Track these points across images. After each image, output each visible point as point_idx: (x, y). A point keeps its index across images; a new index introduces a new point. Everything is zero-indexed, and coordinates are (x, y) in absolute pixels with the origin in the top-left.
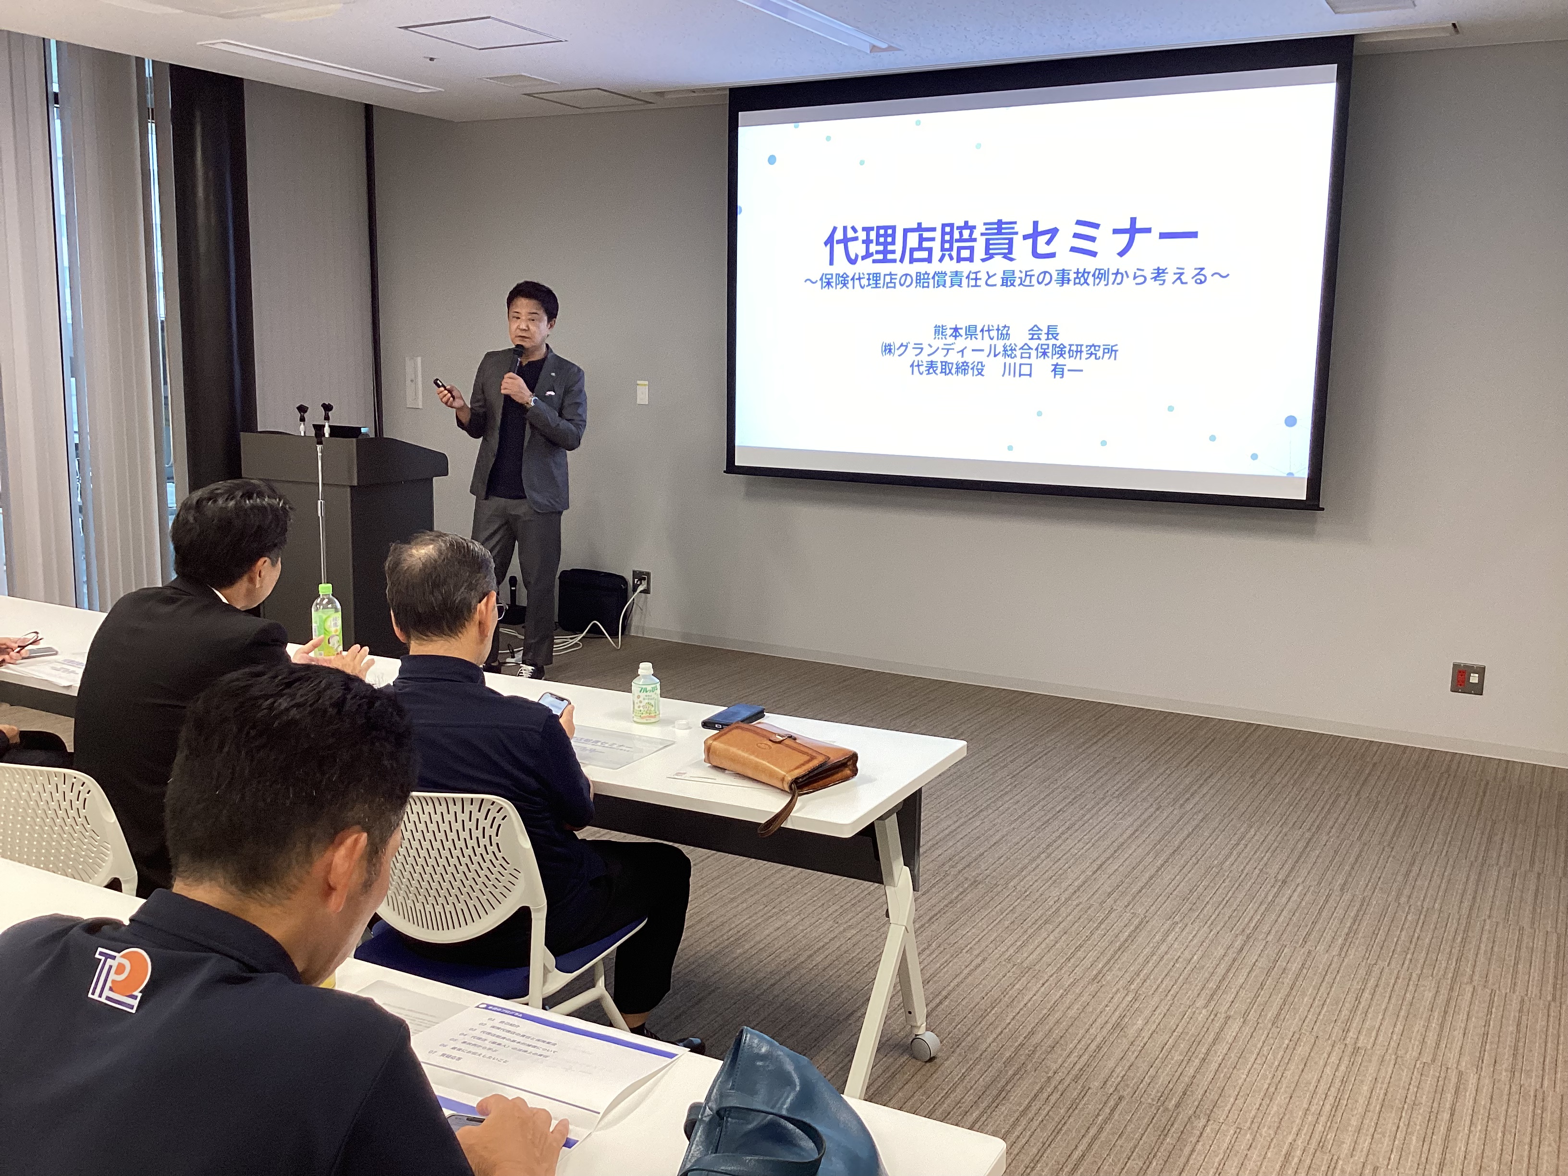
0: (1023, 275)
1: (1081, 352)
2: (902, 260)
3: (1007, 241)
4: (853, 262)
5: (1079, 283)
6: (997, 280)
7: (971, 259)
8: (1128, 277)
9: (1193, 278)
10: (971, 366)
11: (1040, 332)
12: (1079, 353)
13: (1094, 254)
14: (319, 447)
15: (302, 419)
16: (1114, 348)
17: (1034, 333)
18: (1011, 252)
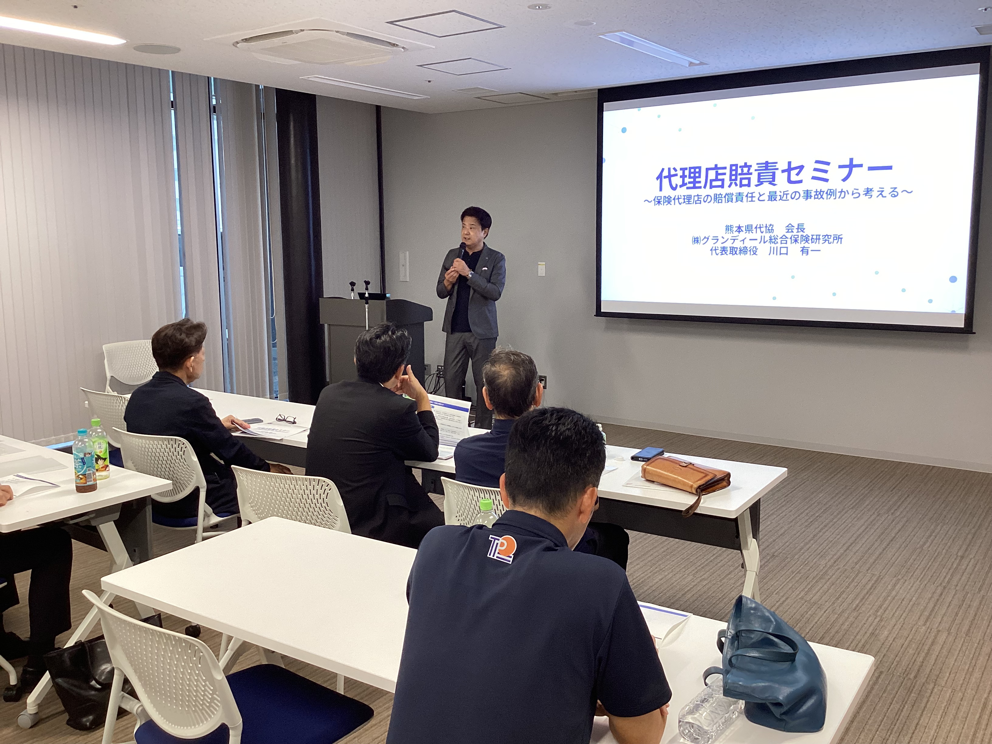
0: (782, 194)
1: (819, 239)
2: (705, 187)
3: (771, 174)
4: (674, 189)
5: (818, 198)
6: (766, 197)
7: (749, 185)
8: (848, 194)
9: (889, 194)
10: (749, 250)
11: (793, 228)
12: (818, 240)
13: (826, 180)
14: (366, 306)
15: (353, 290)
16: (840, 237)
17: (789, 228)
18: (774, 180)
